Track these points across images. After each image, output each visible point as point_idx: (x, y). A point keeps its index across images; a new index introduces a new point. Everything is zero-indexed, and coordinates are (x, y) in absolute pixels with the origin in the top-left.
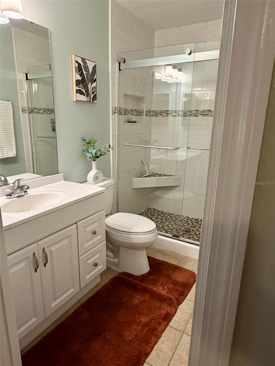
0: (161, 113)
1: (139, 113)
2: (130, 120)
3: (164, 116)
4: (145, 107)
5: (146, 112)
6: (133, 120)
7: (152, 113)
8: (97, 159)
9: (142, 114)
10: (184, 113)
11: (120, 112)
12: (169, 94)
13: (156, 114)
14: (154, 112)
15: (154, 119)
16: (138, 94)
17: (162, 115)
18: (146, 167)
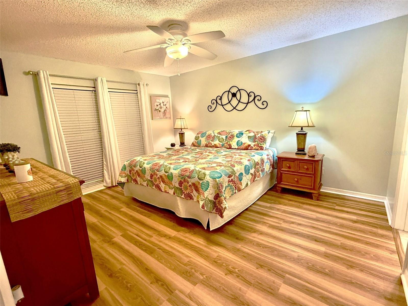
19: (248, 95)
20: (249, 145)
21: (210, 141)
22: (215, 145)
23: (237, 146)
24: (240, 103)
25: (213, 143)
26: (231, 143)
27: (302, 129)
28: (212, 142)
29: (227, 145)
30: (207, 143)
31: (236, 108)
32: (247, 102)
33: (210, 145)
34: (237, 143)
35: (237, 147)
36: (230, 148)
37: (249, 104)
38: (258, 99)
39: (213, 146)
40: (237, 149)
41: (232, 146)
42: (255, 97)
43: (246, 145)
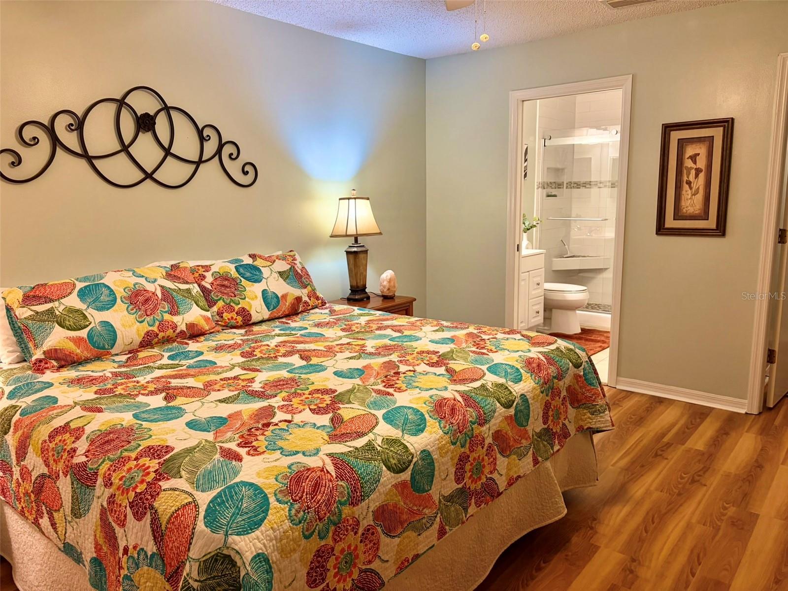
0: (584, 185)
1: (559, 186)
2: (550, 194)
3: (588, 188)
4: (565, 179)
5: (567, 184)
6: (553, 194)
7: (572, 185)
8: (528, 231)
9: (562, 187)
10: (612, 184)
11: (543, 186)
12: (591, 158)
13: (578, 185)
14: (575, 184)
15: (575, 191)
16: (559, 166)
17: (585, 186)
18: (566, 246)
19: (200, 132)
20: (299, 299)
21: (167, 317)
22: (191, 326)
23: (268, 308)
24: (169, 158)
25: (181, 321)
26: (243, 304)
27: (356, 241)
28: (176, 319)
29: (234, 315)
30: (155, 329)
31: (155, 176)
32: (196, 159)
33: (170, 332)
34: (264, 299)
35: (266, 314)
36: (247, 322)
37: (202, 166)
38: (231, 155)
39: (182, 332)
40: (269, 320)
41: (253, 313)
42: (221, 146)
43: (290, 300)
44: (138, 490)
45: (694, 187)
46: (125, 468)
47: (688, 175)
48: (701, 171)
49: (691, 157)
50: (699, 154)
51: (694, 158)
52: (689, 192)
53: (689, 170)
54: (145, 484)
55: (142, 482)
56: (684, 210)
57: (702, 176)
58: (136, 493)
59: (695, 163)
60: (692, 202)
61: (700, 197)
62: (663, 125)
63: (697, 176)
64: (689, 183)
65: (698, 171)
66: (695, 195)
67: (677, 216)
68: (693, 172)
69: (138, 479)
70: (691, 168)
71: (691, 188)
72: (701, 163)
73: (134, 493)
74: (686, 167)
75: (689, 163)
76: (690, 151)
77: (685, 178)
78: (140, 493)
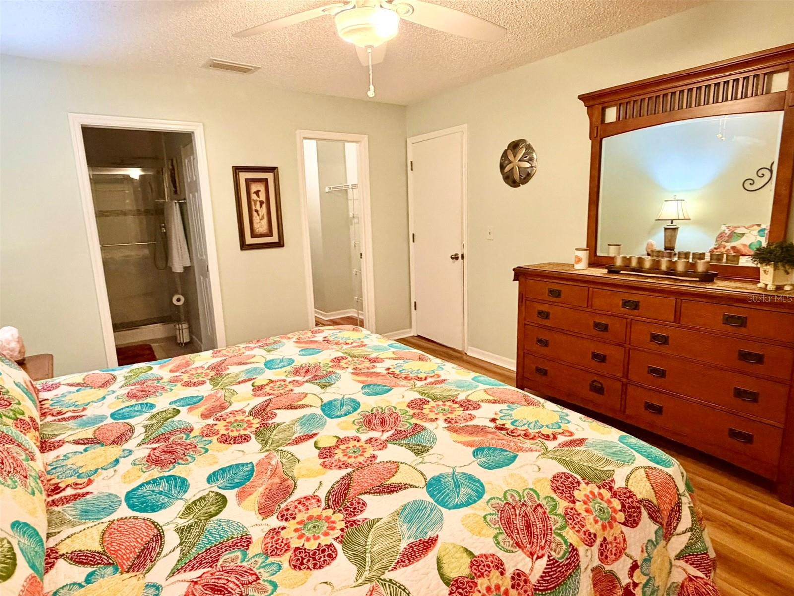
27: (672, 223)
44: (619, 507)
45: (261, 214)
46: (584, 514)
47: (255, 205)
48: (263, 202)
49: (255, 193)
50: (259, 191)
51: (257, 193)
52: (258, 217)
53: (255, 201)
54: (612, 500)
55: (609, 502)
56: (257, 231)
57: (264, 206)
58: (620, 510)
59: (258, 196)
60: (261, 226)
61: (265, 221)
62: (233, 167)
63: (261, 206)
64: (257, 211)
65: (261, 203)
66: (261, 219)
67: (253, 235)
68: (258, 203)
69: (605, 505)
70: (257, 200)
71: (258, 215)
72: (262, 197)
73: (620, 513)
74: (253, 200)
75: (254, 197)
76: (254, 187)
77: (253, 208)
78: (623, 506)
